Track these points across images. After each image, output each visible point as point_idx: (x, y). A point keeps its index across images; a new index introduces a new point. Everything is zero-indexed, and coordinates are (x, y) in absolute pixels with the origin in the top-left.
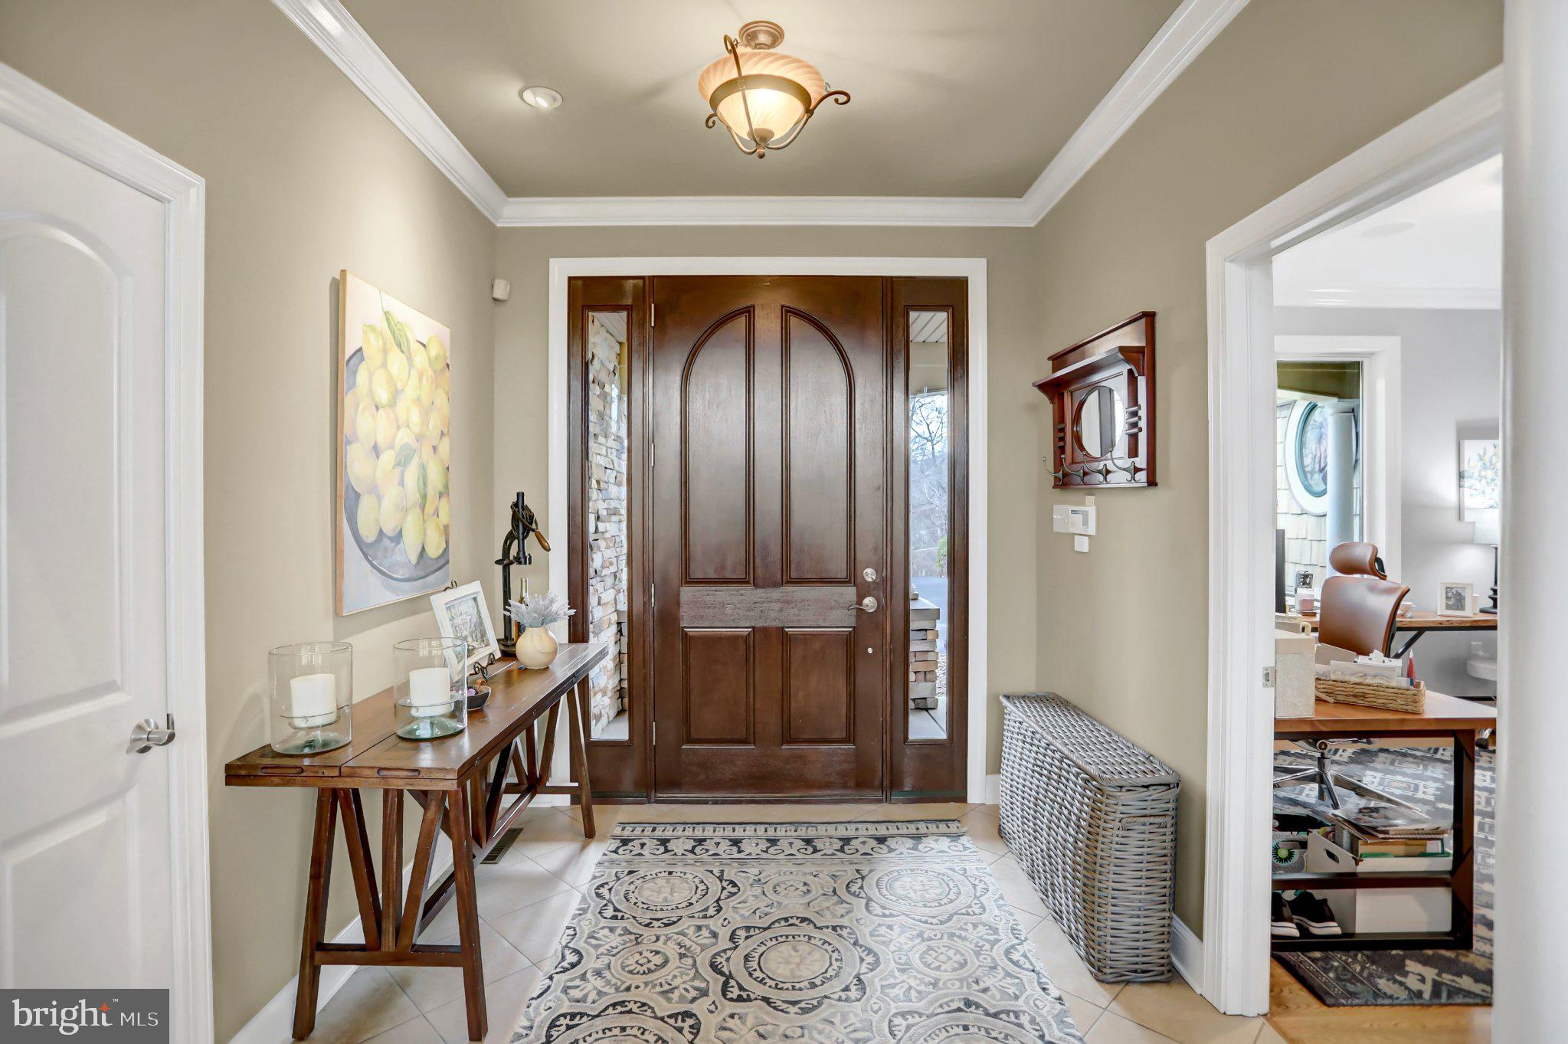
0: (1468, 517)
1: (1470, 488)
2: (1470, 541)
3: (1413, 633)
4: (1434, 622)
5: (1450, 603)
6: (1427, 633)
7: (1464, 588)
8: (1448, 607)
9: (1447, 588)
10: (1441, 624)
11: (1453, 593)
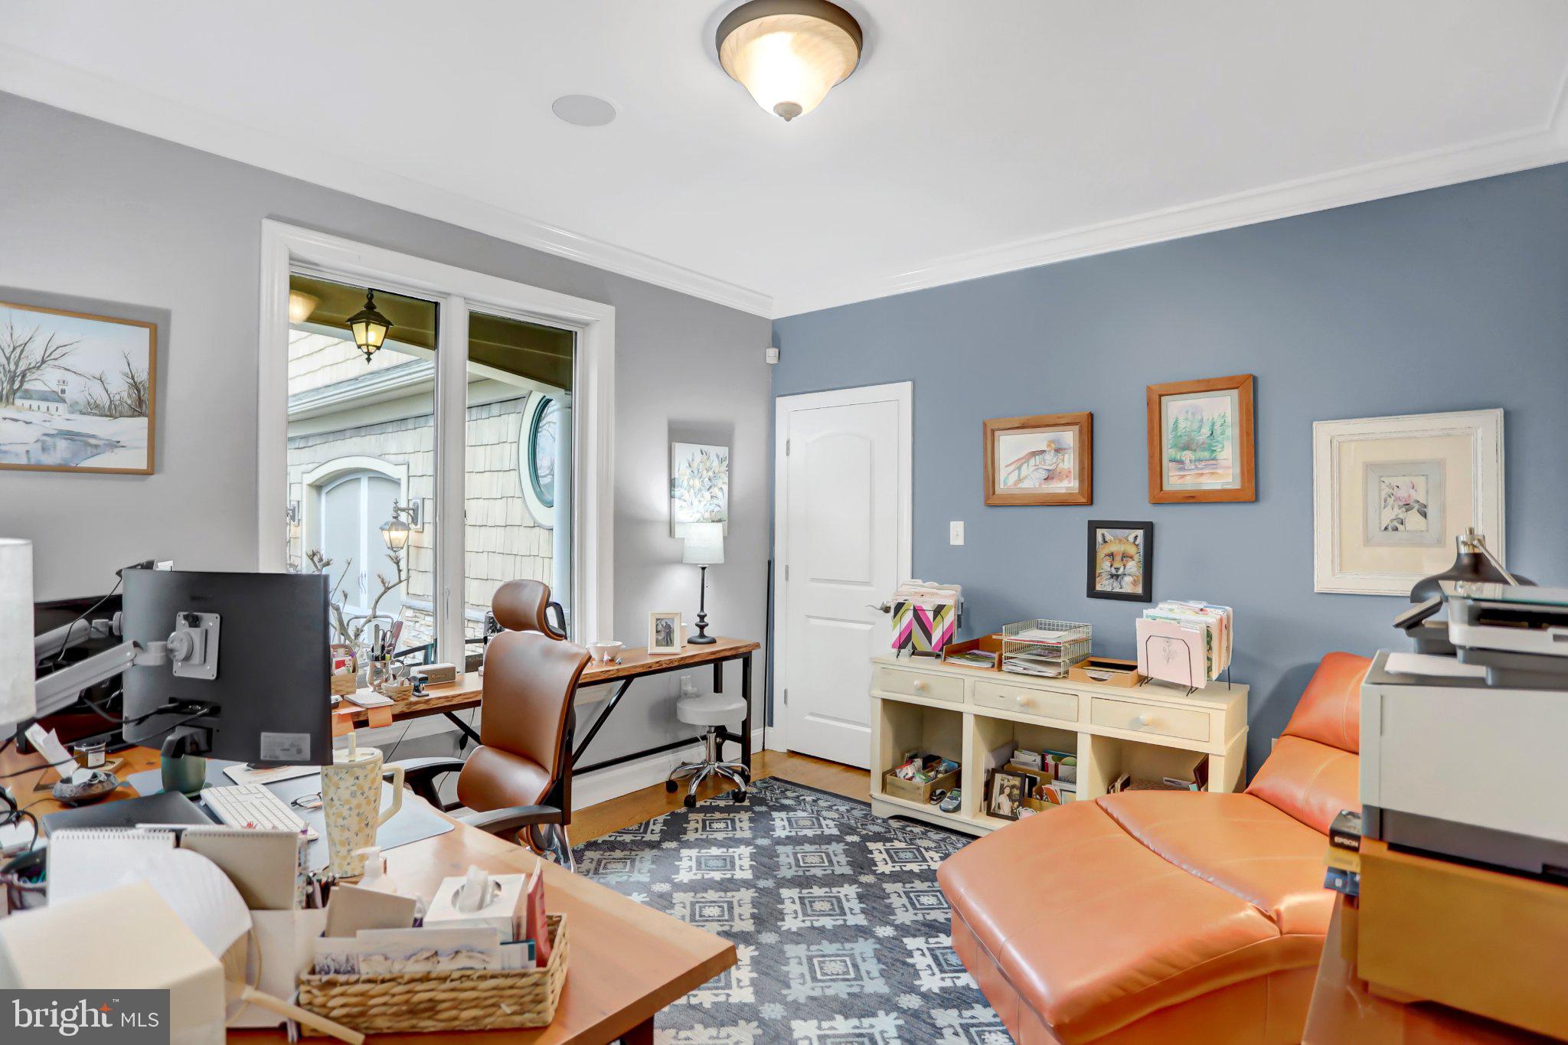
0: (679, 532)
1: (680, 498)
2: (679, 561)
3: (621, 683)
4: (643, 666)
5: (660, 638)
6: (636, 680)
7: (673, 619)
8: (658, 643)
9: (657, 620)
10: (650, 667)
11: (662, 625)
